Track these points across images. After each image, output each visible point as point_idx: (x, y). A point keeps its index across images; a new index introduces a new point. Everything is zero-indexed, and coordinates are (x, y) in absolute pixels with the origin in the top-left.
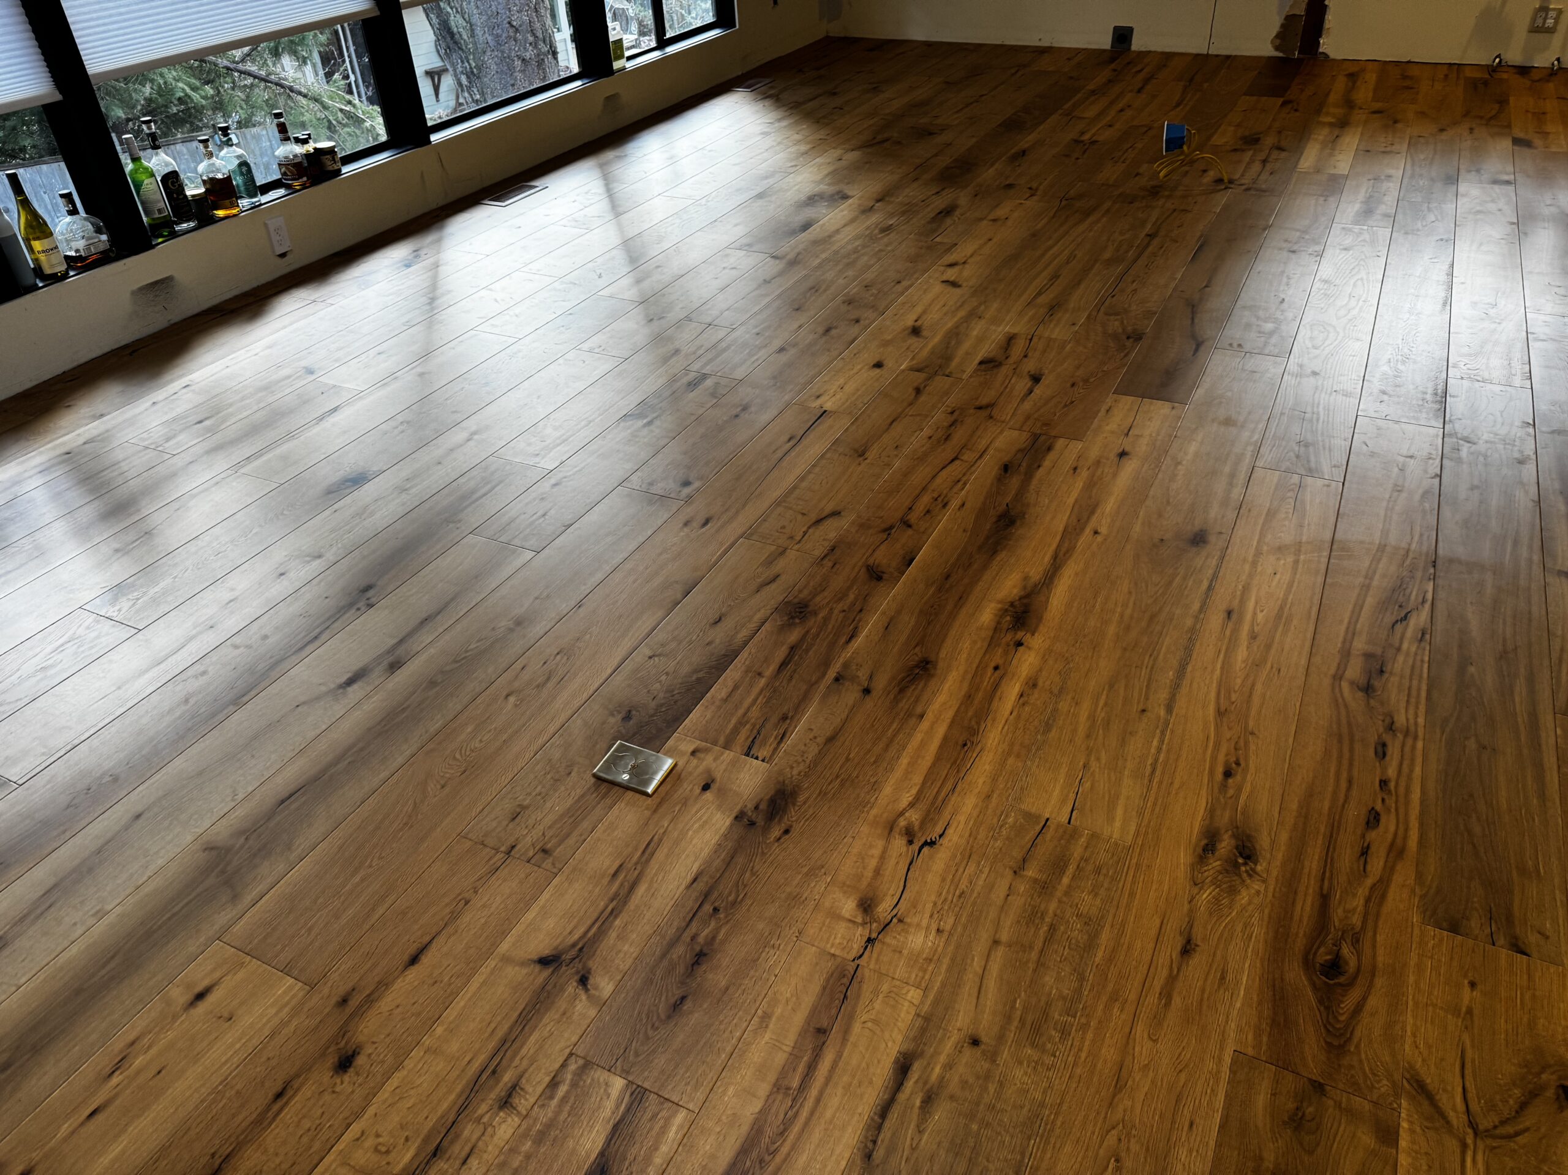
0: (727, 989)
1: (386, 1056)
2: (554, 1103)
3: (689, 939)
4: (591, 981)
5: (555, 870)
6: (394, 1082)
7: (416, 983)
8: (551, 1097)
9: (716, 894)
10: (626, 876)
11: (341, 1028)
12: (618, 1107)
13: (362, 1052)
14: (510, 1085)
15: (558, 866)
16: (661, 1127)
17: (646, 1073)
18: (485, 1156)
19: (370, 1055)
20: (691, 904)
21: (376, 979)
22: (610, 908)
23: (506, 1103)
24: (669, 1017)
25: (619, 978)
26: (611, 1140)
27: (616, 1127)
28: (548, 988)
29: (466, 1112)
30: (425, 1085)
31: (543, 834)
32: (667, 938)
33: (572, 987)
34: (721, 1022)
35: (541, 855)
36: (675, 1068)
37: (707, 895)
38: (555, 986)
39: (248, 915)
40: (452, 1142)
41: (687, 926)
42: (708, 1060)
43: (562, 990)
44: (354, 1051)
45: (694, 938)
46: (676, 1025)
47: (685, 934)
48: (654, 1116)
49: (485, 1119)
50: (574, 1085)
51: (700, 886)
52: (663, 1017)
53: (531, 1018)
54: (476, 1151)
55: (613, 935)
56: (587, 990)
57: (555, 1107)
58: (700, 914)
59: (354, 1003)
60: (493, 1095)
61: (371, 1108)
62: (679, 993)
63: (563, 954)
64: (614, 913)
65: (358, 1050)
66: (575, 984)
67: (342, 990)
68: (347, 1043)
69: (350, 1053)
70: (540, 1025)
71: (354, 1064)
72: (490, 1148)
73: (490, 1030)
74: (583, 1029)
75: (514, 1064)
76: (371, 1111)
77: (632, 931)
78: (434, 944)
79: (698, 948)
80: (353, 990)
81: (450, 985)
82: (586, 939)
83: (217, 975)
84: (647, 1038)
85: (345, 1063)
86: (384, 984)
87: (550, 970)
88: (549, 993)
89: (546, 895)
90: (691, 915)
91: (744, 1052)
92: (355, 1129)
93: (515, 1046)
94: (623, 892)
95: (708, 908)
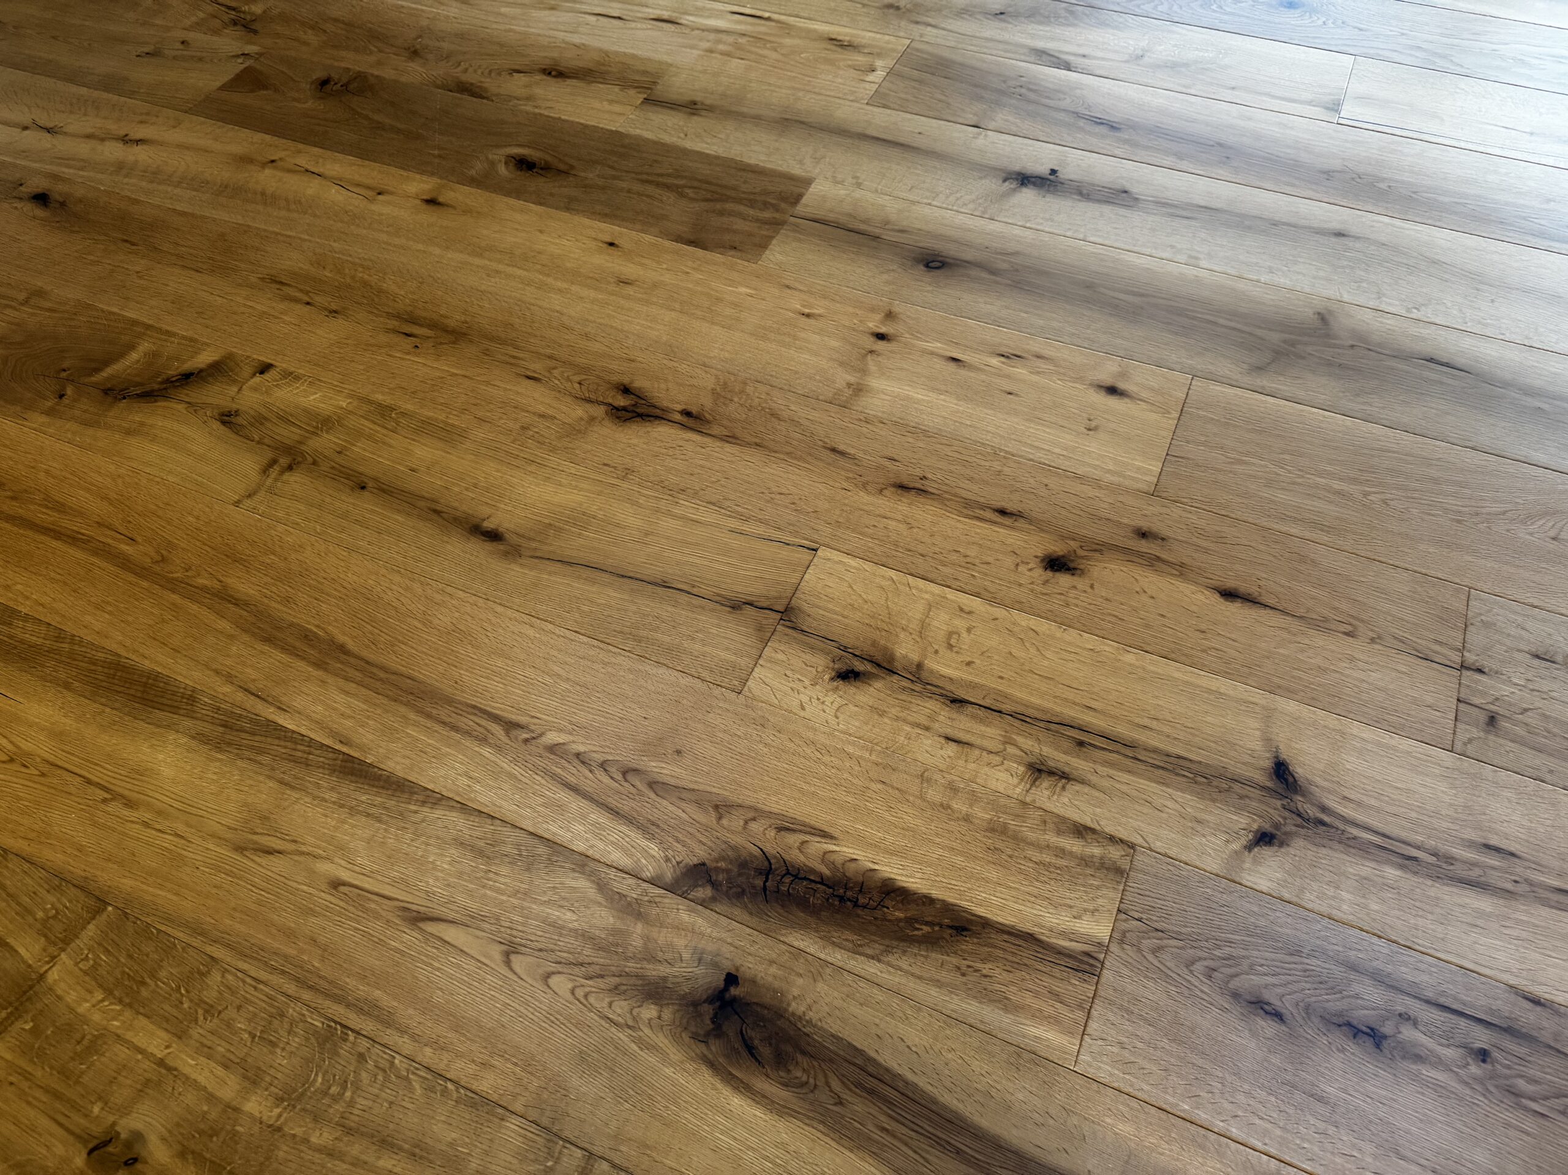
0: (1320, 1099)
1: (1077, 606)
2: (1053, 839)
3: (1400, 1009)
4: (1266, 852)
5: (1459, 746)
6: (1044, 626)
7: (1194, 608)
8: (1059, 832)
9: (1522, 1050)
10: (1493, 868)
11: (1104, 544)
12: (1063, 934)
13: (1075, 578)
14: (1067, 769)
15: (1470, 749)
16: (1040, 1011)
17: (1125, 971)
18: (961, 762)
19: (1075, 587)
20: (1478, 1001)
21: (1186, 560)
22: (1414, 853)
23: (1039, 770)
24: (1236, 995)
25: (1287, 896)
26: (1010, 933)
27: (1030, 938)
28: (1237, 787)
29: (1017, 723)
30: (1046, 663)
31: (1526, 710)
32: (1389, 968)
33: (1244, 822)
34: (1248, 1094)
35: (1483, 717)
36: (1145, 1020)
37: (1510, 1031)
38: (1241, 797)
39: (1239, 391)
40: (974, 717)
41: (1428, 1002)
42: (1174, 1078)
43: (1239, 809)
44: (1075, 569)
45: (1405, 1017)
46: (1224, 1009)
47: (1410, 1001)
48: (1057, 996)
49: (1011, 750)
50: (1085, 861)
51: (1528, 1017)
52: (1234, 984)
53: (1177, 774)
54: (966, 749)
55: (1367, 868)
56: (1249, 848)
57: (1045, 840)
58: (1463, 1023)
59: (1144, 546)
60: (1047, 751)
61: (1004, 612)
62: (1287, 1006)
63: (1303, 796)
64: (1408, 862)
65: (1078, 572)
66: (1255, 826)
67: (1157, 526)
68: (1083, 557)
69: (1072, 565)
70: (1170, 790)
71: (1058, 574)
72: (972, 766)
73: (1146, 722)
74: (1179, 857)
75: (1099, 768)
76: (999, 612)
77: (1383, 901)
78: (1263, 612)
79: (1387, 1029)
80: (1163, 539)
81: (1204, 651)
82: (1341, 826)
83: (1144, 394)
84: (1189, 964)
85: (1056, 564)
86: (1181, 570)
87: (1269, 784)
88: (1229, 790)
89: (1406, 744)
90: (1455, 1007)
91: (1202, 1147)
92: (975, 603)
93: (1129, 762)
94: (1459, 870)
95: (1482, 1038)
